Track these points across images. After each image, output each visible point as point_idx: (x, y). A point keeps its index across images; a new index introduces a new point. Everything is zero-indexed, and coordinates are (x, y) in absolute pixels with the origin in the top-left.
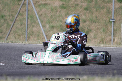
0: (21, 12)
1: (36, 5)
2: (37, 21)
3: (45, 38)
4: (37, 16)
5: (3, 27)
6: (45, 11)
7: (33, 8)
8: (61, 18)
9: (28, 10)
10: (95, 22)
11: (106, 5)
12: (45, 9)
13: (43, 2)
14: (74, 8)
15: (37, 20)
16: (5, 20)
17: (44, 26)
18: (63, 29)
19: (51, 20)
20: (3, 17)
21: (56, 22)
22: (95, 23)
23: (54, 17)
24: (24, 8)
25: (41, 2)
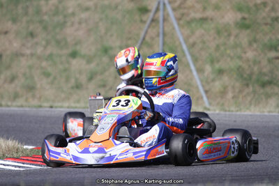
0: (147, 39)
1: (182, 22)
2: (184, 59)
3: (202, 98)
4: (185, 47)
5: (107, 73)
6: (203, 35)
7: (174, 28)
8: (239, 50)
9: (164, 35)
12: (203, 31)
13: (198, 15)
14: (268, 26)
15: (184, 55)
17: (200, 71)
18: (245, 76)
19: (218, 54)
20: (106, 51)
21: (229, 59)
23: (222, 48)
24: (155, 30)
25: (193, 15)
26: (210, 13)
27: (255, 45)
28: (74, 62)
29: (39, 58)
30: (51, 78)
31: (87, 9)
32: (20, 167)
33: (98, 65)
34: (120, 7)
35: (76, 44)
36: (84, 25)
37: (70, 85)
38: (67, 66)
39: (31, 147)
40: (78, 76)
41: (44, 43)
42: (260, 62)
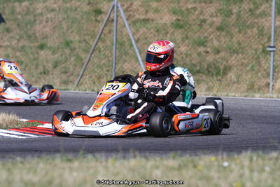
2: (131, 52)
5: (68, 63)
10: (236, 52)
11: (256, 20)
12: (145, 29)
16: (72, 50)
20: (68, 44)
22: (238, 54)
25: (137, 16)
26: (151, 15)
27: (187, 41)
28: (42, 53)
29: (14, 49)
30: (24, 65)
31: (53, 10)
32: (22, 136)
33: (61, 56)
34: (79, 9)
35: (44, 38)
36: (50, 23)
37: (39, 71)
38: (36, 56)
39: (25, 120)
40: (45, 64)
41: (18, 37)
42: (190, 55)
